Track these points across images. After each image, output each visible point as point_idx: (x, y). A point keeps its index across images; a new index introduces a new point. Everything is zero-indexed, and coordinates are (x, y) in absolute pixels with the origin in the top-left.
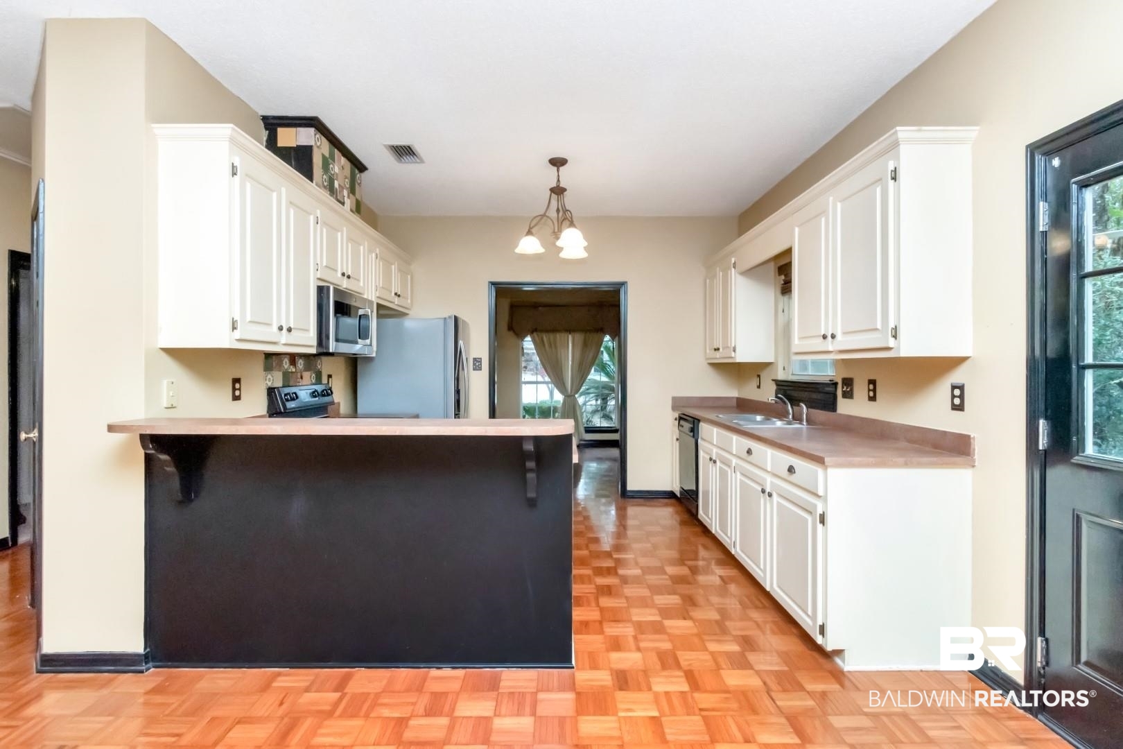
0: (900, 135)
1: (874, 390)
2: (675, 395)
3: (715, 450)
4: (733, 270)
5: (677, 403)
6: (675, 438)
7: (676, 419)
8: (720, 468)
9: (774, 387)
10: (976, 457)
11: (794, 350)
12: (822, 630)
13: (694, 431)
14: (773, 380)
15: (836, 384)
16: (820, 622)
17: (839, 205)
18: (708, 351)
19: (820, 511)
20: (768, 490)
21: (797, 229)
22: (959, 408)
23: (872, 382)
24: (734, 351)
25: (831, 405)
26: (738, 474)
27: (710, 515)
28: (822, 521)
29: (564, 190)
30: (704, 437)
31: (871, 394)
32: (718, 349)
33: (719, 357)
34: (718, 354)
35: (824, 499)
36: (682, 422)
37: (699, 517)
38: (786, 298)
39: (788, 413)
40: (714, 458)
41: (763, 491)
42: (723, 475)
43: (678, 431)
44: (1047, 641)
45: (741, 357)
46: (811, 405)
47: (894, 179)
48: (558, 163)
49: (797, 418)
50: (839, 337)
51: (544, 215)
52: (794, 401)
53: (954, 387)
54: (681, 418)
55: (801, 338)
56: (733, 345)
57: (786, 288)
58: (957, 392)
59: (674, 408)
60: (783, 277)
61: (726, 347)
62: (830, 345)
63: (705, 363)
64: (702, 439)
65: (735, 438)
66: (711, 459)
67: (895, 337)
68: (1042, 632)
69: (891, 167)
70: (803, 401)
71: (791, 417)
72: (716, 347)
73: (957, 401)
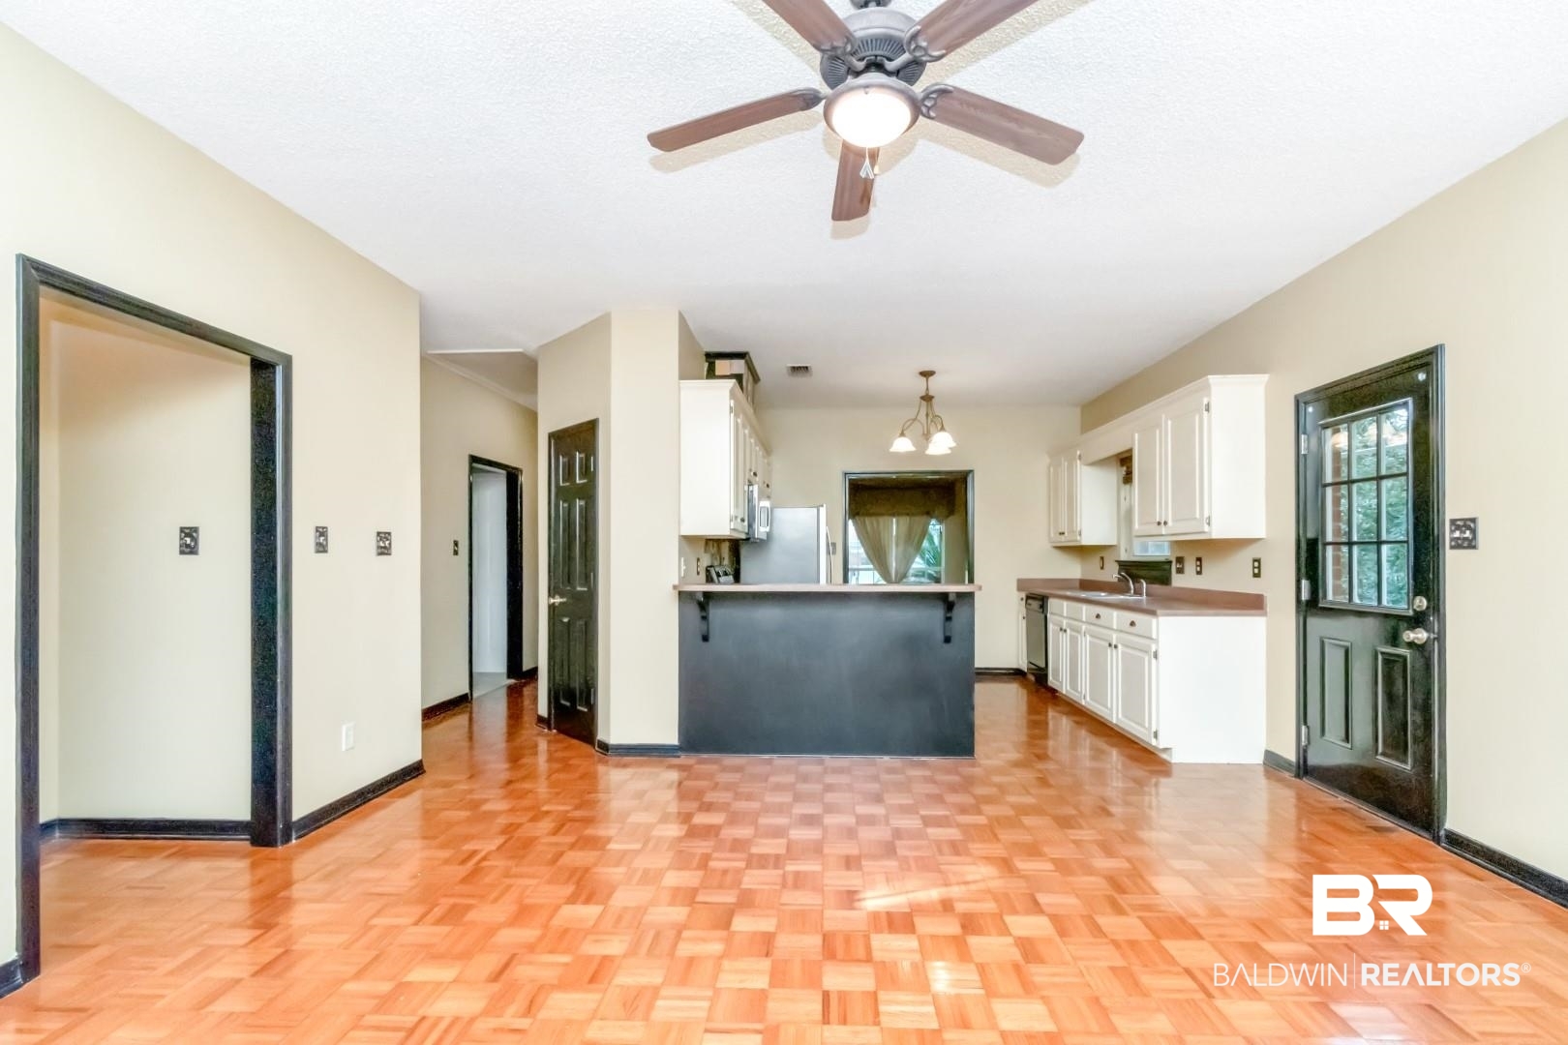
0: (1211, 381)
1: (1201, 566)
2: (1020, 577)
3: (1065, 622)
4: (1078, 462)
5: (1022, 584)
6: (1021, 617)
7: (1022, 599)
8: (1071, 635)
9: (1116, 567)
10: (1268, 610)
11: (1134, 534)
12: (1156, 735)
13: (1043, 607)
14: (1117, 561)
15: (1171, 562)
16: (1154, 730)
17: (1170, 422)
18: (1052, 535)
19: (1154, 650)
20: (1114, 643)
21: (1136, 435)
22: (1257, 575)
23: (1199, 559)
24: (1080, 535)
25: (1165, 580)
26: (1088, 636)
27: (1060, 680)
28: (1156, 656)
29: (933, 397)
30: (1054, 611)
31: (1199, 569)
32: (1063, 533)
33: (1064, 541)
34: (1063, 538)
35: (1156, 641)
36: (1030, 601)
37: (1050, 684)
38: (1128, 486)
39: (1129, 589)
40: (1064, 628)
41: (1110, 645)
42: (1074, 641)
43: (1024, 610)
44: (1308, 727)
45: (1087, 540)
46: (1151, 580)
47: (1208, 410)
48: (927, 374)
49: (1138, 592)
50: (1170, 523)
51: (914, 420)
52: (1136, 578)
53: (1255, 561)
54: (1028, 597)
55: (1140, 524)
56: (1079, 529)
57: (1128, 479)
58: (1256, 564)
59: (1020, 589)
60: (1125, 468)
61: (1072, 531)
62: (1163, 530)
63: (1048, 546)
64: (1052, 613)
65: (1084, 607)
66: (1061, 629)
67: (1209, 524)
68: (1305, 723)
69: (1205, 402)
70: (1144, 578)
71: (1132, 591)
72: (1060, 531)
73: (1256, 571)
